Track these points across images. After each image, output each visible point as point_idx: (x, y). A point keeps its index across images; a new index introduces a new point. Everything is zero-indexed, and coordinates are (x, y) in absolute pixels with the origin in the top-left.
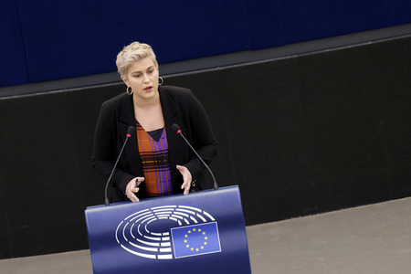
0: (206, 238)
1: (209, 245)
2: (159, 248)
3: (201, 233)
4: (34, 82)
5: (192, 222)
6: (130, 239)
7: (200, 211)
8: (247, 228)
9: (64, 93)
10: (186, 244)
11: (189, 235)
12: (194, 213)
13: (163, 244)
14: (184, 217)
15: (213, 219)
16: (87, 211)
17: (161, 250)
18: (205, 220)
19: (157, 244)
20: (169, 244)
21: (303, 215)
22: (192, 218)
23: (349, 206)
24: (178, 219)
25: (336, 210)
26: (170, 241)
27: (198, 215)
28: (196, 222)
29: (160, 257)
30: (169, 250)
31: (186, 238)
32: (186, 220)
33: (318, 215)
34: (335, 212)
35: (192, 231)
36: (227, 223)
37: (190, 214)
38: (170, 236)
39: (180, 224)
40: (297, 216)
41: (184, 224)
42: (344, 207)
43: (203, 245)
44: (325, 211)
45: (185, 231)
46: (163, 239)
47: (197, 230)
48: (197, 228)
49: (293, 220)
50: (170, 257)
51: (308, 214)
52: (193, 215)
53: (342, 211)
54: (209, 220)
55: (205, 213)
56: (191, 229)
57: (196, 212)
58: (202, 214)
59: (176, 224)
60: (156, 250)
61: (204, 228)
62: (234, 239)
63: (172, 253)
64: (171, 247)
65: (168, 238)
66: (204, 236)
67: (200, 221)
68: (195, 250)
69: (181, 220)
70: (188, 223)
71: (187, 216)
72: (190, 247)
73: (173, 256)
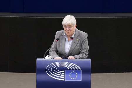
0: (77, 75)
1: (78, 78)
2: (60, 76)
3: (75, 73)
4: (25, 13)
5: (73, 69)
6: (53, 71)
7: (76, 65)
8: (91, 74)
9: (35, 18)
10: (70, 76)
11: (71, 73)
12: (74, 66)
13: (62, 75)
14: (70, 67)
15: (80, 69)
16: (37, 60)
17: (61, 77)
18: (77, 69)
19: (60, 75)
20: (64, 75)
21: (111, 73)
22: (73, 67)
23: (127, 72)
24: (68, 67)
25: (123, 72)
26: (64, 74)
27: (75, 67)
28: (74, 69)
29: (60, 79)
30: (64, 77)
31: (70, 74)
32: (71, 68)
34: (122, 73)
35: (72, 72)
36: (85, 71)
37: (73, 66)
38: (64, 72)
39: (69, 69)
40: (109, 73)
41: (70, 69)
42: (126, 72)
44: (119, 72)
45: (70, 72)
46: (62, 73)
48: (74, 71)
49: (107, 74)
50: (63, 80)
51: (113, 72)
53: (125, 73)
54: (79, 69)
55: (78, 66)
56: (72, 71)
57: (75, 66)
58: (77, 67)
59: (67, 69)
60: (59, 77)
62: (87, 77)
63: (64, 78)
64: (64, 76)
65: (64, 73)
66: (76, 74)
67: (76, 69)
68: (72, 78)
69: (69, 68)
70: (71, 69)
71: (72, 66)
72: (71, 77)
73: (65, 80)
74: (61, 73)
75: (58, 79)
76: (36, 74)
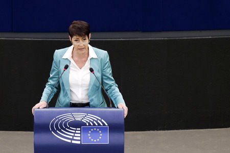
0: (101, 135)
1: (102, 139)
2: (73, 136)
3: (98, 131)
4: (15, 32)
5: (94, 125)
6: (58, 129)
7: (100, 119)
8: (126, 133)
9: (31, 40)
10: (89, 136)
12: (96, 120)
13: (76, 135)
14: (90, 121)
15: (107, 125)
17: (75, 138)
18: (102, 125)
19: (73, 134)
20: (79, 135)
21: (157, 130)
22: (95, 122)
23: (185, 129)
25: (177, 130)
26: (80, 133)
27: (98, 121)
28: (97, 125)
29: (73, 142)
30: (79, 138)
31: (90, 133)
32: (91, 123)
33: (166, 131)
35: (94, 130)
36: (114, 128)
37: (94, 120)
38: (80, 130)
39: (87, 124)
40: (154, 130)
41: (90, 125)
42: (182, 129)
43: (99, 139)
44: (170, 130)
45: (89, 129)
46: (77, 132)
47: (96, 129)
49: (151, 132)
50: (79, 142)
51: (160, 130)
52: (95, 121)
54: (104, 125)
55: (102, 120)
57: (98, 119)
59: (85, 124)
60: (71, 137)
61: (101, 129)
62: (117, 137)
63: (80, 140)
64: (81, 137)
65: (79, 132)
66: (100, 133)
67: (99, 125)
68: (94, 140)
69: (88, 122)
70: (92, 125)
71: (92, 120)
72: (91, 139)
73: (81, 142)
74: (74, 131)
75: (69, 141)
76: (33, 132)
